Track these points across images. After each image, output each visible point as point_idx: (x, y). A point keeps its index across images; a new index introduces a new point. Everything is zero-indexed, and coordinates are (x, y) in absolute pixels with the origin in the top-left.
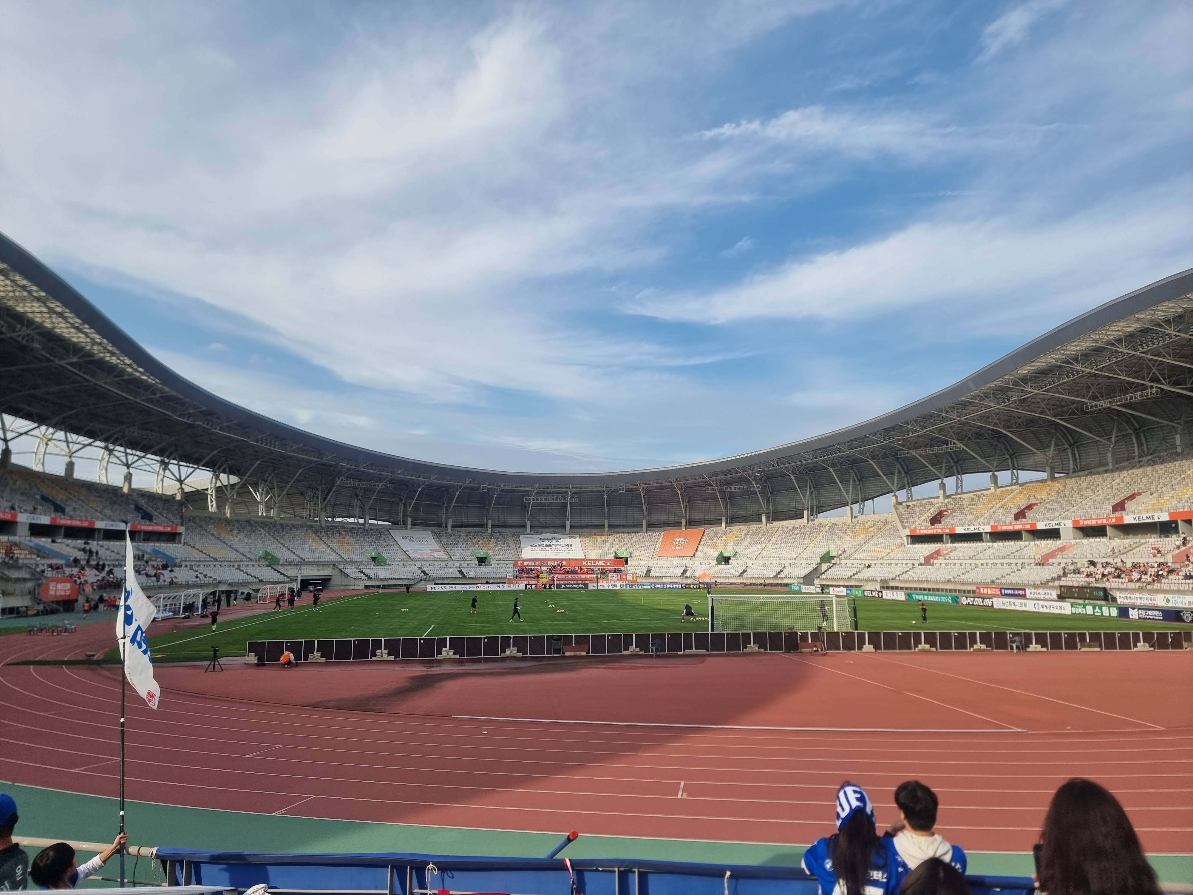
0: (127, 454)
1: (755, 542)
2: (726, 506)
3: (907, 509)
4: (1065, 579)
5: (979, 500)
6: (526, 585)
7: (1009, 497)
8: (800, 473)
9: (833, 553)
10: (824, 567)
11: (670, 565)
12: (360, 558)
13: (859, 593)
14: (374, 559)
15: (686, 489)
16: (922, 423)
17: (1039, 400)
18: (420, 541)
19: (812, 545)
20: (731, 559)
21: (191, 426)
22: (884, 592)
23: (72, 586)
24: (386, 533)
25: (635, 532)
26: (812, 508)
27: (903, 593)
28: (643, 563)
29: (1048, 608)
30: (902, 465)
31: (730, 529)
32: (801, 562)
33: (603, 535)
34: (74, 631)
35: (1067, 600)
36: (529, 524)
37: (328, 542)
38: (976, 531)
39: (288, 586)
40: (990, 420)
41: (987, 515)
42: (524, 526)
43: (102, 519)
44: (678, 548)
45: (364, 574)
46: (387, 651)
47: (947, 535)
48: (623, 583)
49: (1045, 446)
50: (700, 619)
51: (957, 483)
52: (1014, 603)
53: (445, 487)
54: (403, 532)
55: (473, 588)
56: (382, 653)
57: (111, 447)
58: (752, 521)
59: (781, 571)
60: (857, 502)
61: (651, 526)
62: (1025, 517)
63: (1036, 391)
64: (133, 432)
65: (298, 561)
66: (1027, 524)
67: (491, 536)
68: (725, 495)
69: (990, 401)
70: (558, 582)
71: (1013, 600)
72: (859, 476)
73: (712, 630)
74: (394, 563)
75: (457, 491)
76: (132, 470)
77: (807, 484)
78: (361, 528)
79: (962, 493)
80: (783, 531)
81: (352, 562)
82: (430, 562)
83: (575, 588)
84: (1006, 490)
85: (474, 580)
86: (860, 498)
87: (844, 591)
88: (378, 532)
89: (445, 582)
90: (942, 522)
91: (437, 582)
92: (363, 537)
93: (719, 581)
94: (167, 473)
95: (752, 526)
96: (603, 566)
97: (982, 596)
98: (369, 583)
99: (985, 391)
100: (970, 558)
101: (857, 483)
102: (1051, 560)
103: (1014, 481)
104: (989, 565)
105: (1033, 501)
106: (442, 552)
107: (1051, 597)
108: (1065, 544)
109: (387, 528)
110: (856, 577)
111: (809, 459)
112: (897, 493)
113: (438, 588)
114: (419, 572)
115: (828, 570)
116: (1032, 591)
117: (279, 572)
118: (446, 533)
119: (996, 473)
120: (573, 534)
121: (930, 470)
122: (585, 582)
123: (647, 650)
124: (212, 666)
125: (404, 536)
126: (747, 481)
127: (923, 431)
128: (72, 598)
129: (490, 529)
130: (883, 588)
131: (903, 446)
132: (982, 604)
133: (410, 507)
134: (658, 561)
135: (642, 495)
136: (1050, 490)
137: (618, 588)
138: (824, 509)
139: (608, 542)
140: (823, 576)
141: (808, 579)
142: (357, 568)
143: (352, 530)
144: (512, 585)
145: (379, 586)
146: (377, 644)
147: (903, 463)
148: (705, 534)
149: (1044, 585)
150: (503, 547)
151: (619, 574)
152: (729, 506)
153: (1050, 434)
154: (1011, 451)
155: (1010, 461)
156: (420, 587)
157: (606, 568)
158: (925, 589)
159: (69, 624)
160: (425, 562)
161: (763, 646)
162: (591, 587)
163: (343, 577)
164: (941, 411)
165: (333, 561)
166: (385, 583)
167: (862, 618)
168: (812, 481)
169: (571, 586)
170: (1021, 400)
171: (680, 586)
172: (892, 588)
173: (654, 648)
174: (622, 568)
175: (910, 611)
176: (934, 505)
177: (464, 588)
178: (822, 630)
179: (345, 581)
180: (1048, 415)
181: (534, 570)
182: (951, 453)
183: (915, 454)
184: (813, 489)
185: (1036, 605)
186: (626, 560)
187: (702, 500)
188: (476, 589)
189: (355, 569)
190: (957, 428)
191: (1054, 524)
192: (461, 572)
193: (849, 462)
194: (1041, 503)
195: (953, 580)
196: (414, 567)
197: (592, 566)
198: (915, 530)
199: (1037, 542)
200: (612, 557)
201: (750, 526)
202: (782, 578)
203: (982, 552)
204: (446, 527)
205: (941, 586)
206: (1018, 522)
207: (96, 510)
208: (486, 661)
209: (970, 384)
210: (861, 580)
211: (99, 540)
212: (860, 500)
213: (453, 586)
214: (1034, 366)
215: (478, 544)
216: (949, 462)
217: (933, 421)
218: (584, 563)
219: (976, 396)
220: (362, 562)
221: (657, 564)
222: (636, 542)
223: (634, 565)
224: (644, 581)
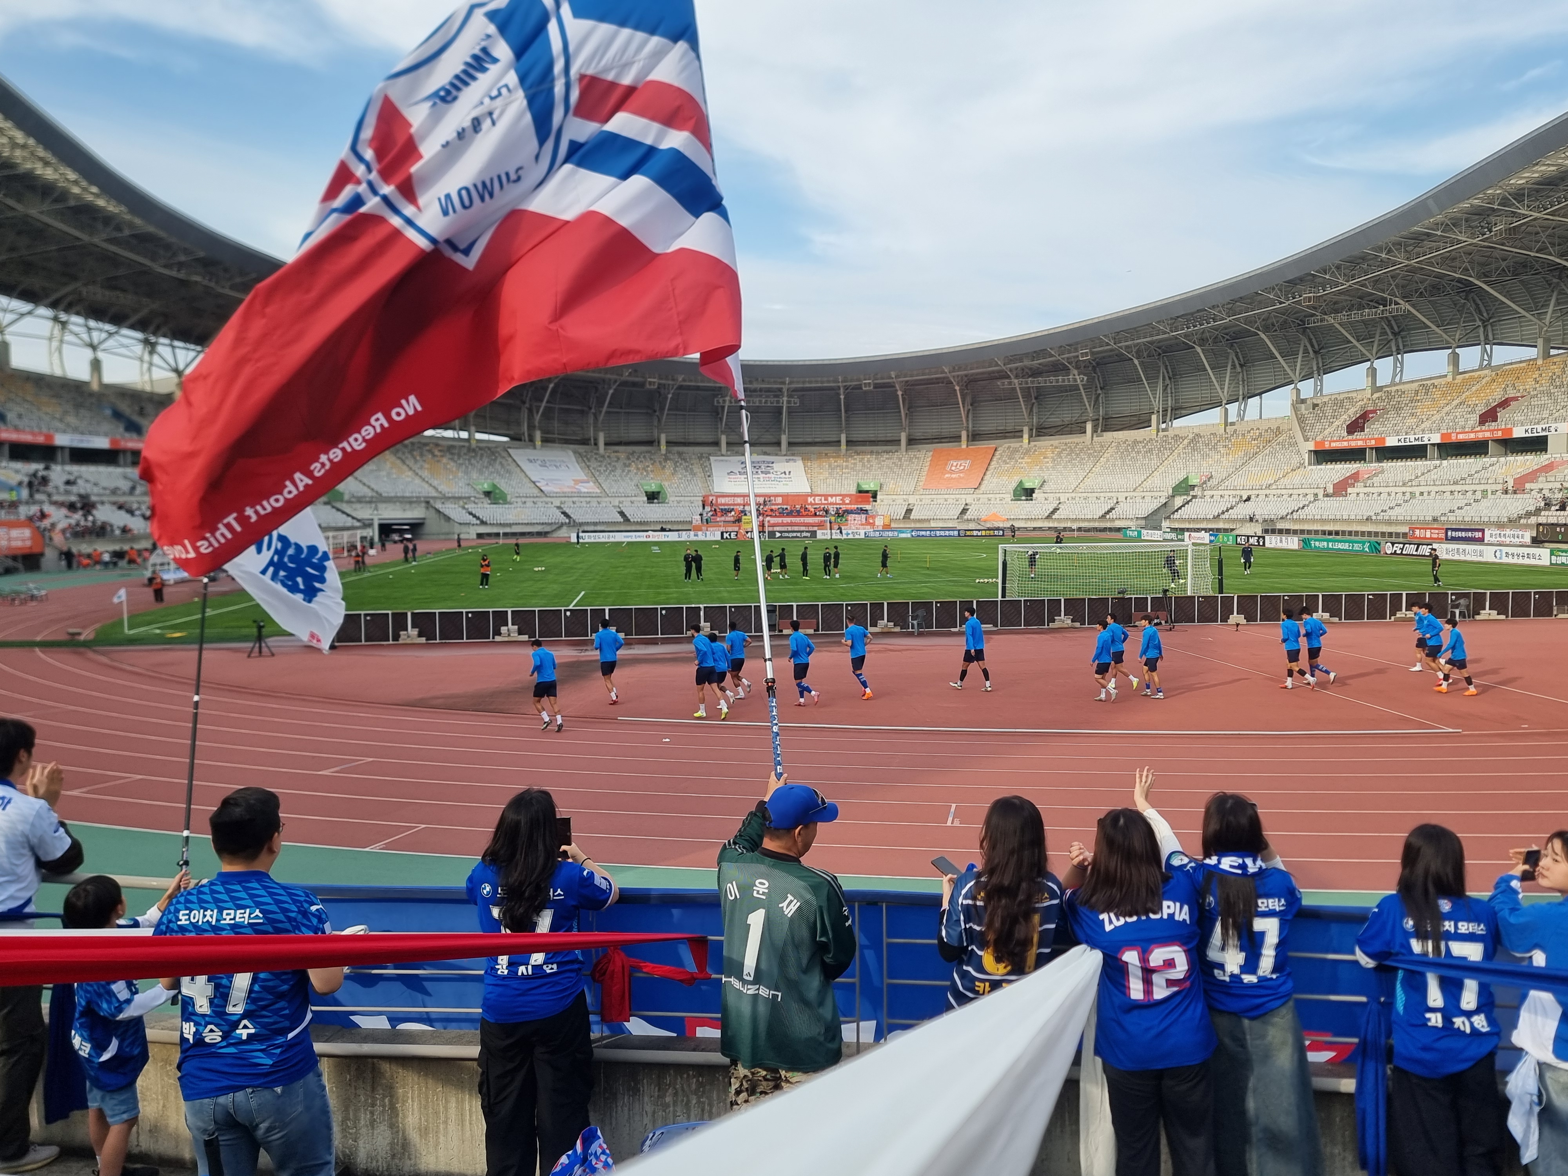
0: (89, 329)
1: (1074, 465)
2: (1031, 410)
3: (1314, 409)
4: (1547, 513)
5: (1426, 393)
6: (722, 534)
7: (1474, 388)
8: (1149, 356)
9: (1193, 481)
10: (1179, 501)
11: (942, 501)
12: (465, 491)
13: (1228, 540)
14: (487, 494)
15: (970, 383)
16: (1347, 271)
17: (1539, 230)
18: (556, 466)
19: (1162, 469)
20: (1036, 491)
21: (183, 283)
22: (1267, 538)
23: (33, 533)
24: (504, 454)
25: (887, 452)
26: (1165, 410)
27: (1296, 539)
28: (900, 499)
29: (1516, 557)
30: (1310, 340)
31: (1035, 446)
32: (1143, 494)
33: (838, 457)
34: (44, 598)
35: (1546, 545)
36: (724, 439)
37: (415, 467)
38: (1417, 443)
39: (359, 533)
40: (1457, 263)
41: (1437, 417)
42: (716, 444)
43: (64, 432)
44: (954, 476)
45: (474, 516)
46: (516, 627)
47: (1372, 449)
48: (868, 529)
49: (1540, 304)
50: (986, 580)
51: (1395, 367)
52: (1464, 550)
53: (591, 382)
54: (529, 453)
55: (641, 537)
56: (510, 630)
57: (63, 317)
58: (1071, 433)
59: (1112, 509)
60: (1237, 400)
61: (912, 441)
62: (1495, 419)
63: (1536, 215)
64: (95, 294)
65: (372, 497)
66: (1498, 430)
67: (666, 459)
68: (1029, 392)
69: (1461, 232)
70: (771, 529)
71: (1462, 547)
72: (1242, 359)
73: (1004, 596)
74: (519, 500)
75: (610, 388)
76: (101, 355)
77: (1159, 373)
78: (464, 446)
79: (1401, 383)
80: (1117, 447)
81: (454, 498)
82: (574, 499)
83: (797, 537)
84: (1471, 378)
85: (643, 526)
86: (1241, 393)
87: (1205, 537)
88: (490, 450)
89: (599, 528)
90: (1366, 430)
91: (586, 528)
92: (469, 460)
93: (1017, 524)
94: (156, 359)
95: (1070, 441)
96: (840, 504)
97: (1416, 541)
98: (483, 530)
99: (1453, 215)
100: (1404, 485)
101: (1239, 369)
102: (1528, 486)
103: (1485, 363)
104: (1433, 494)
105: (1511, 393)
106: (591, 484)
107: (1521, 540)
108: (1553, 460)
109: (505, 447)
110: (1226, 515)
111: (1165, 333)
112: (1300, 385)
113: (587, 538)
114: (558, 513)
115: (1183, 506)
116: (1494, 533)
117: (344, 512)
118: (596, 454)
119: (1457, 350)
120: (793, 455)
121: (1355, 347)
122: (811, 529)
123: (905, 625)
124: (256, 649)
125: (532, 458)
126: (1064, 370)
127: (1348, 284)
128: (36, 550)
129: (663, 447)
130: (1266, 531)
131: (1315, 308)
132: (1415, 553)
133: (538, 412)
134: (923, 497)
135: (900, 393)
136: (1541, 375)
137: (862, 536)
138: (1184, 412)
139: (847, 467)
140: (1176, 516)
141: (1152, 521)
142: (464, 508)
143: (451, 449)
144: (700, 533)
145: (498, 535)
146: (501, 618)
147: (1312, 337)
148: (997, 453)
149: (1513, 522)
150: (685, 476)
151: (864, 516)
152: (1035, 410)
153: (1550, 285)
154: (1485, 314)
155: (1482, 329)
156: (561, 535)
157: (844, 507)
158: (1330, 533)
159: (36, 588)
160: (566, 499)
161: (1078, 617)
162: (820, 535)
163: (443, 521)
164: (1380, 249)
165: (425, 497)
166: (508, 530)
167: (1231, 577)
168: (1167, 369)
169: (791, 535)
170: (1510, 229)
171: (956, 533)
172: (1281, 532)
173: (915, 622)
174: (868, 507)
175: (1305, 565)
176: (1356, 402)
177: (628, 537)
178: (1169, 594)
179: (445, 527)
180: (1551, 254)
181: (733, 510)
182: (1391, 318)
183: (1333, 321)
184: (1168, 381)
185: (1498, 554)
186: (874, 495)
187: (993, 401)
188: (645, 539)
189: (460, 509)
190: (1403, 278)
191: (1539, 430)
192: (622, 514)
193: (1228, 337)
194: (1522, 397)
195: (1374, 518)
196: (550, 505)
197: (822, 504)
198: (1322, 442)
199: (1510, 458)
200: (853, 490)
201: (1067, 441)
202: (1113, 520)
203: (1423, 474)
204: (596, 444)
205: (1355, 528)
206: (1483, 428)
207: (54, 418)
208: (665, 641)
209: (1431, 202)
210: (1234, 521)
211: (63, 463)
212: (1241, 398)
213: (611, 534)
214: (1537, 172)
215: (646, 471)
216: (1386, 333)
217: (1365, 266)
218: (810, 500)
219: (1438, 224)
220: (469, 498)
221: (921, 501)
222: (889, 468)
223: (885, 502)
224: (902, 526)
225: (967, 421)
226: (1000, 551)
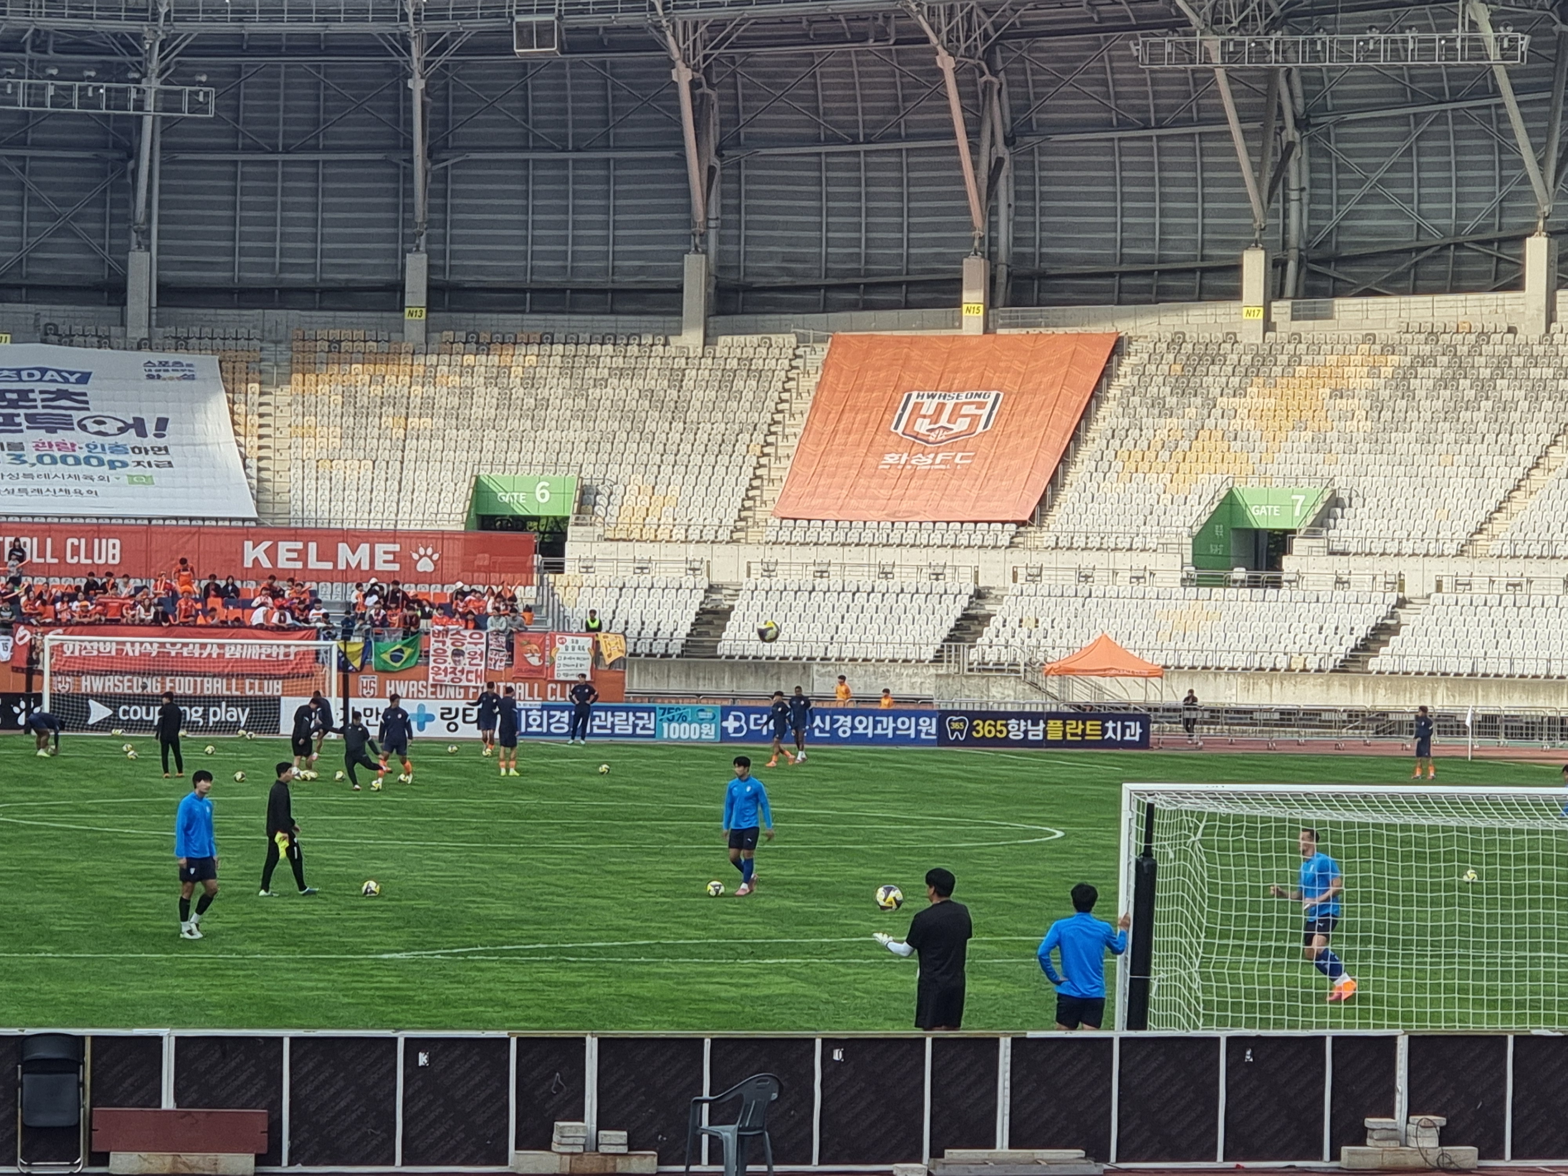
2: (1281, 168)
11: (867, 579)
20: (1298, 544)
25: (618, 342)
28: (670, 563)
31: (1295, 337)
33: (391, 357)
44: (924, 462)
58: (1454, 282)
68: (1271, 92)
70: (65, 685)
73: (1136, 1018)
95: (1449, 320)
120: (181, 343)
122: (252, 689)
123: (678, 1145)
134: (778, 553)
135: (683, 76)
139: (428, 406)
148: (1127, 364)
152: (1294, 177)
161: (1470, 1124)
171: (929, 726)
173: (728, 1133)
174: (521, 594)
186: (553, 541)
197: (306, 574)
200: (453, 514)
201: (1438, 321)
218: (255, 551)
221: (768, 572)
222: (624, 414)
223: (603, 574)
224: (675, 685)
225: (991, 212)
226: (1128, 815)
